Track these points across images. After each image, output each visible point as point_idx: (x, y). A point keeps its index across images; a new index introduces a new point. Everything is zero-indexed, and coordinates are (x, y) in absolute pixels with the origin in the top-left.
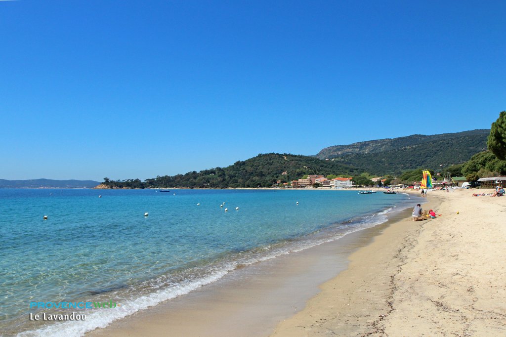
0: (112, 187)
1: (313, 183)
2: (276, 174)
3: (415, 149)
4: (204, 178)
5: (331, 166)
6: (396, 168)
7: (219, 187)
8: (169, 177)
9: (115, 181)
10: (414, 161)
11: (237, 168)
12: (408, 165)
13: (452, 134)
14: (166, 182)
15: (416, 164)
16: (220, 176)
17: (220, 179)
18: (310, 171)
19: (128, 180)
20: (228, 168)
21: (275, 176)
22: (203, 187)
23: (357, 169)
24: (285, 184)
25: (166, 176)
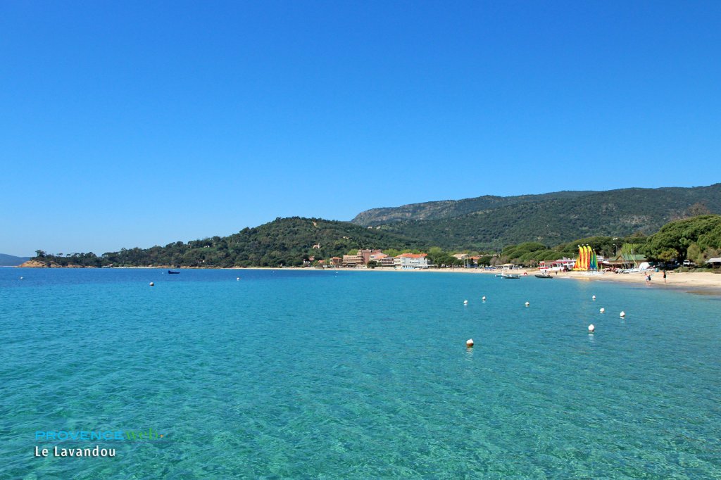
0: (49, 265)
1: (366, 261)
2: (305, 247)
3: (488, 216)
4: (196, 252)
5: (379, 237)
6: (465, 241)
7: (220, 265)
8: (140, 250)
9: (55, 255)
10: (488, 231)
11: (246, 238)
12: (480, 237)
13: (534, 197)
14: (135, 257)
15: (491, 236)
16: (221, 249)
17: (222, 254)
18: (353, 243)
19: (76, 254)
20: (231, 237)
21: (303, 250)
22: (196, 265)
23: (415, 242)
24: (321, 262)
25: (136, 249)
